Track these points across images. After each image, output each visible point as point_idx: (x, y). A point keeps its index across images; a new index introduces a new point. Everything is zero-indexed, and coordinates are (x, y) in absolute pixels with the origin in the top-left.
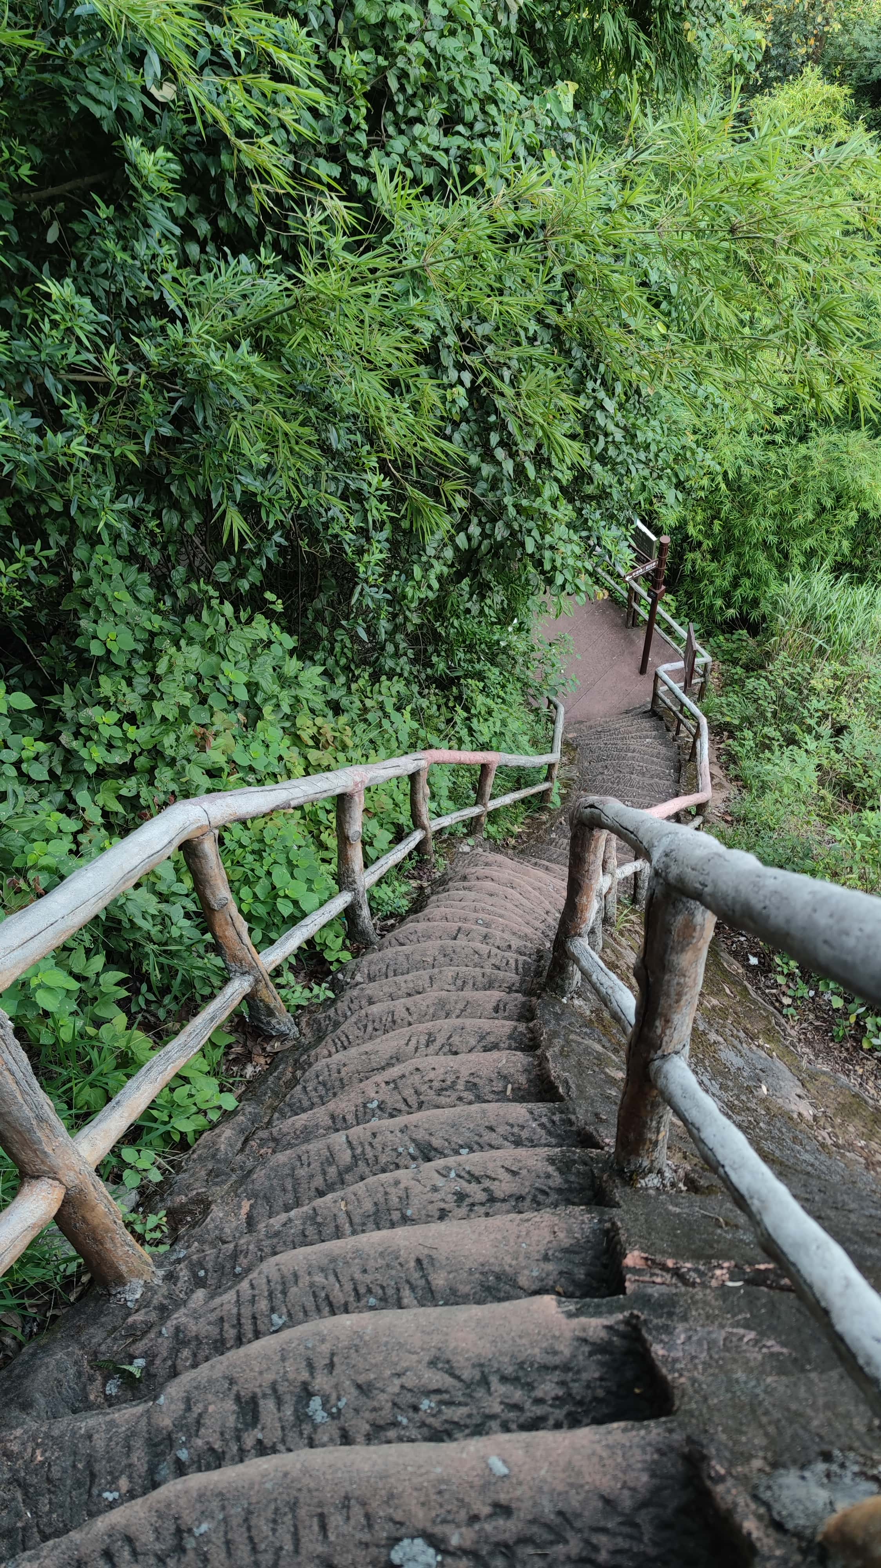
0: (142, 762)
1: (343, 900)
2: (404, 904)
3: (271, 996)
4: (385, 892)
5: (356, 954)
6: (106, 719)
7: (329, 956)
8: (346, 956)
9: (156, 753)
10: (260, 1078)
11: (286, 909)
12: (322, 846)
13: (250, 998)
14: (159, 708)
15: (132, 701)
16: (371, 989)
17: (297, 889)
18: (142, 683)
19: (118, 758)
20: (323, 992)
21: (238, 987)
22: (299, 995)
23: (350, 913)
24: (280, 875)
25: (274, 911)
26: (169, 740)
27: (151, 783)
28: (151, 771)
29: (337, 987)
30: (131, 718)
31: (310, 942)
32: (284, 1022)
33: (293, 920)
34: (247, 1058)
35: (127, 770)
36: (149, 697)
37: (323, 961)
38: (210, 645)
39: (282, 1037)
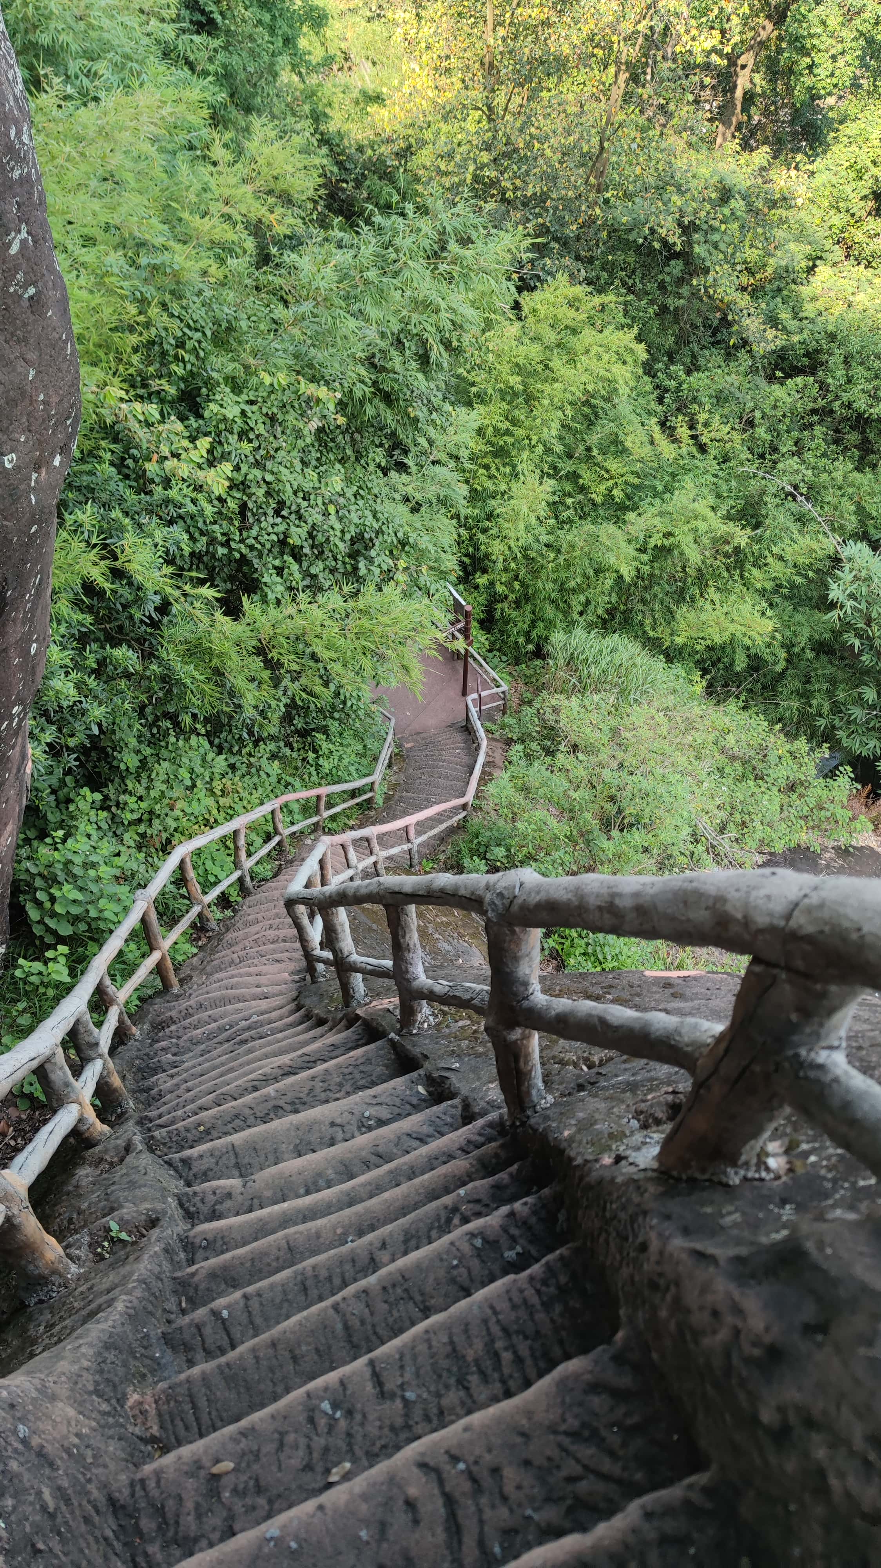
0: (146, 817)
1: (237, 874)
2: (270, 874)
3: (207, 913)
4: (259, 869)
5: (244, 898)
6: (131, 800)
7: (231, 899)
8: (239, 899)
9: (151, 812)
10: (205, 945)
11: (212, 879)
12: (227, 847)
13: (200, 915)
14: (153, 793)
15: (141, 791)
16: (249, 911)
17: (216, 870)
18: (144, 782)
19: (136, 816)
20: (229, 913)
21: (196, 910)
22: (219, 915)
23: (241, 880)
24: (209, 864)
25: (207, 880)
26: (158, 807)
27: (150, 825)
28: (150, 820)
29: (235, 911)
30: (140, 798)
31: (223, 893)
32: (213, 924)
33: (215, 884)
34: (199, 938)
35: (140, 821)
36: (148, 788)
37: (229, 902)
38: (173, 761)
39: (213, 930)
